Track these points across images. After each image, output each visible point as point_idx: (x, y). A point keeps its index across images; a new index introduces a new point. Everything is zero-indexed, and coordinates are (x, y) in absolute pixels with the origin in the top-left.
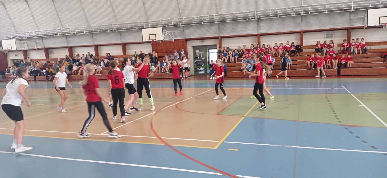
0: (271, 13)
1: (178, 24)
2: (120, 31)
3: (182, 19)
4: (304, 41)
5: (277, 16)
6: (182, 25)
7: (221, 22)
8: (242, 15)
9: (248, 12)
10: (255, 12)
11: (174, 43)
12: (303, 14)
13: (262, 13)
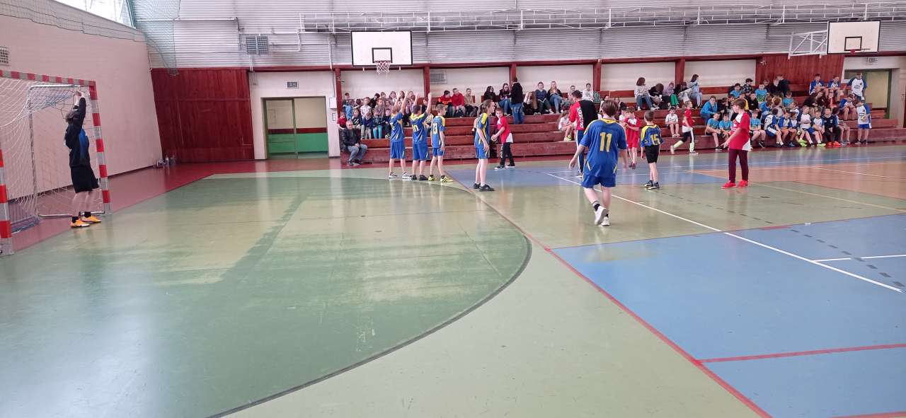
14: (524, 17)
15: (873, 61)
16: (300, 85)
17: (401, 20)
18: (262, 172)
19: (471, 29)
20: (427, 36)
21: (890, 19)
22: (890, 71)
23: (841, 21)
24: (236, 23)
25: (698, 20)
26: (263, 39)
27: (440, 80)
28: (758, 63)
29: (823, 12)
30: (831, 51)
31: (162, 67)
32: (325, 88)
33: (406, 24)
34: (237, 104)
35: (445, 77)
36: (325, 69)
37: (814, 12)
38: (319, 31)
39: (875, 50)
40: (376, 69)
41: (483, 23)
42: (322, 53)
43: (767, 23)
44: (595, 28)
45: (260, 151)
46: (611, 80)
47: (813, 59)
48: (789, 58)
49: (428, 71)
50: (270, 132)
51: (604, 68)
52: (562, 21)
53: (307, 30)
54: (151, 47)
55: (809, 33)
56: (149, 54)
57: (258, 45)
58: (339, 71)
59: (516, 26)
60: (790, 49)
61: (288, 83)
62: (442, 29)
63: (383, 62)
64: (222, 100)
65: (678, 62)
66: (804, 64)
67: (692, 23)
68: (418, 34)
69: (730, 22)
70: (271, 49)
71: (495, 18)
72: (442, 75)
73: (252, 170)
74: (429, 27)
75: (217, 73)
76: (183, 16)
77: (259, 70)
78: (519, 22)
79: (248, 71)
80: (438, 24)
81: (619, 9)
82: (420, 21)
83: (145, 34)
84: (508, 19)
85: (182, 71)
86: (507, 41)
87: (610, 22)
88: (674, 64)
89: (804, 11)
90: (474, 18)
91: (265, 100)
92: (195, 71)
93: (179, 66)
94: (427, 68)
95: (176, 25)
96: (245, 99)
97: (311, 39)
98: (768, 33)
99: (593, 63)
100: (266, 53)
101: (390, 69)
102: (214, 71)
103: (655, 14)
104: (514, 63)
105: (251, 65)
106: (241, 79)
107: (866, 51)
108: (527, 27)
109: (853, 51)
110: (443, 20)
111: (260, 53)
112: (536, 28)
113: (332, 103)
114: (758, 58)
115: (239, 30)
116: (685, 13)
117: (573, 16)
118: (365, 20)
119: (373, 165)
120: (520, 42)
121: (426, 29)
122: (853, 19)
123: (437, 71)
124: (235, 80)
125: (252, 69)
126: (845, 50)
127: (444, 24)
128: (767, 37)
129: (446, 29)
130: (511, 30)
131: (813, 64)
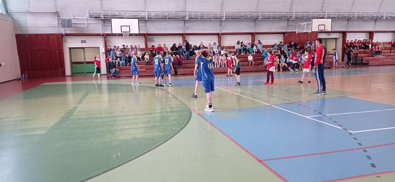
14: (188, 14)
15: (330, 35)
16: (87, 42)
17: (134, 14)
18: (70, 81)
19: (165, 18)
20: (146, 21)
21: (336, 18)
22: (336, 39)
23: (317, 18)
24: (57, 14)
25: (260, 17)
26: (69, 21)
27: (152, 41)
28: (284, 35)
29: (310, 14)
30: (313, 31)
31: (21, 33)
32: (100, 43)
33: (136, 16)
34: (57, 51)
35: (154, 40)
36: (99, 35)
37: (306, 14)
38: (96, 17)
39: (330, 30)
40: (123, 35)
41: (170, 16)
42: (98, 28)
43: (288, 19)
44: (218, 19)
45: (68, 72)
46: (225, 42)
47: (306, 34)
48: (296, 33)
49: (146, 36)
50: (72, 63)
51: (223, 37)
52: (205, 16)
53: (90, 17)
54: (15, 24)
55: (304, 23)
56: (14, 27)
57: (67, 23)
58: (106, 36)
59: (185, 18)
60: (297, 29)
61: (82, 41)
62: (153, 18)
63: (126, 32)
64: (50, 48)
65: (252, 34)
66: (302, 36)
67: (258, 18)
68: (141, 20)
69: (273, 18)
70: (73, 25)
71: (176, 14)
72: (153, 38)
73: (64, 80)
74: (147, 17)
75: (48, 36)
76: (31, 10)
77: (67, 35)
78: (186, 16)
79: (62, 35)
80: (151, 16)
81: (228, 12)
82: (143, 14)
83: (12, 18)
84: (181, 14)
85: (30, 35)
86: (181, 24)
87: (224, 17)
88: (251, 35)
89: (302, 14)
90: (166, 14)
91: (70, 49)
92: (37, 35)
93: (29, 33)
94: (146, 35)
95: (27, 13)
96: (61, 48)
97: (92, 21)
98: (288, 23)
99: (218, 34)
100: (71, 27)
101: (129, 35)
102: (45, 35)
103: (243, 14)
104: (185, 33)
105: (63, 33)
106: (59, 39)
107: (326, 31)
108: (189, 18)
109: (322, 30)
110: (153, 14)
111: (68, 27)
112: (193, 19)
113: (103, 50)
114: (284, 33)
115: (58, 16)
116: (255, 14)
117: (209, 14)
118: (117, 13)
119: (122, 78)
120: (186, 25)
121: (145, 18)
122: (321, 17)
123: (150, 37)
124: (56, 39)
125: (64, 34)
126: (319, 30)
127: (153, 16)
128: (288, 25)
129: (154, 18)
130: (183, 19)
131: (306, 36)
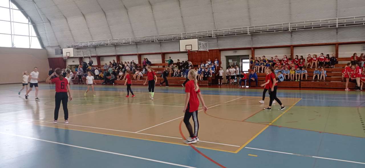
0: (305, 24)
1: (213, 35)
2: (161, 42)
3: (217, 30)
4: (339, 53)
5: (311, 28)
6: (216, 36)
7: (254, 34)
8: (275, 27)
9: (281, 24)
10: (288, 24)
11: (208, 53)
12: (338, 26)
13: (296, 25)
16: (75, 62)
25: (155, 40)
31: (49, 57)
35: (104, 59)
48: (196, 52)
51: (142, 56)
56: (47, 55)
64: (60, 65)
69: (164, 40)
83: (46, 50)
87: (130, 42)
88: (161, 55)
89: (189, 35)
95: (50, 47)
99: (137, 55)
116: (150, 38)
